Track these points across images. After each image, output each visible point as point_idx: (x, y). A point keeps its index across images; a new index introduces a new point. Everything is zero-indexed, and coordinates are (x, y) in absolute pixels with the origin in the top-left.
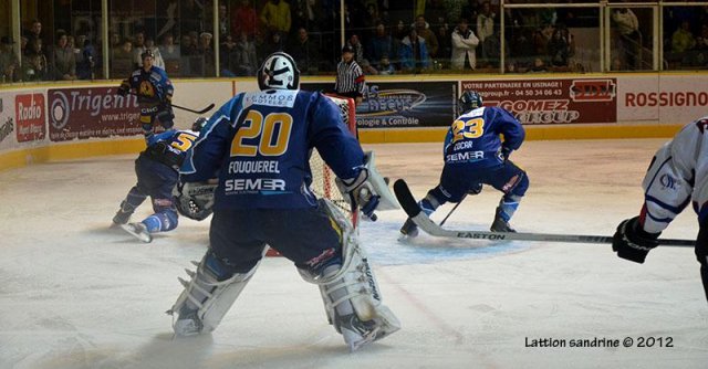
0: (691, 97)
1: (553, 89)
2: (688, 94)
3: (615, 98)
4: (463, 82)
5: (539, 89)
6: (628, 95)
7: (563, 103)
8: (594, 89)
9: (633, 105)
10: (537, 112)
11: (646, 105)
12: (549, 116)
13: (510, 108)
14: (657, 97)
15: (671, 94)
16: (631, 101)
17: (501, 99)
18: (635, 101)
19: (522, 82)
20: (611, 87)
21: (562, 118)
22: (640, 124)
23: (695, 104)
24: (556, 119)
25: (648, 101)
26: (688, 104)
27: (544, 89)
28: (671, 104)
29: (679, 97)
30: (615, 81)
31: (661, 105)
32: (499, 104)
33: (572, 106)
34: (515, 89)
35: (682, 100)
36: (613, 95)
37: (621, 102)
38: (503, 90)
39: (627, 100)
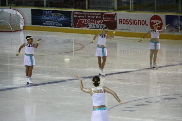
0: (139, 22)
1: (98, 16)
2: (139, 20)
3: (116, 20)
4: (74, 12)
5: (94, 15)
6: (120, 19)
7: (101, 21)
8: (110, 17)
9: (122, 24)
10: (94, 24)
11: (126, 24)
12: (97, 25)
13: (86, 22)
14: (129, 21)
15: (133, 20)
16: (121, 22)
17: (84, 18)
18: (122, 22)
19: (90, 12)
20: (115, 16)
21: (101, 27)
22: (124, 31)
23: (141, 25)
24: (99, 27)
25: (126, 23)
26: (138, 25)
27: (96, 15)
28: (133, 24)
29: (136, 21)
30: (116, 14)
31: (130, 24)
32: (84, 20)
33: (104, 23)
34: (88, 15)
35: (137, 23)
36: (115, 19)
37: (118, 22)
38: (84, 15)
39: (120, 22)
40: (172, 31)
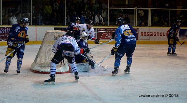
0: (158, 34)
2: (157, 33)
3: (138, 34)
4: (98, 28)
6: (141, 33)
9: (143, 35)
11: (146, 36)
13: (110, 36)
14: (149, 33)
15: (153, 33)
16: (142, 34)
17: (108, 33)
18: (143, 34)
19: (114, 28)
20: (137, 31)
22: (144, 41)
23: (159, 36)
25: (147, 35)
26: (157, 36)
28: (153, 36)
29: (155, 34)
30: (138, 29)
31: (150, 36)
32: (107, 34)
34: (111, 31)
35: (156, 34)
36: (137, 33)
37: (139, 34)
38: (108, 31)
39: (141, 34)
40: (184, 39)
